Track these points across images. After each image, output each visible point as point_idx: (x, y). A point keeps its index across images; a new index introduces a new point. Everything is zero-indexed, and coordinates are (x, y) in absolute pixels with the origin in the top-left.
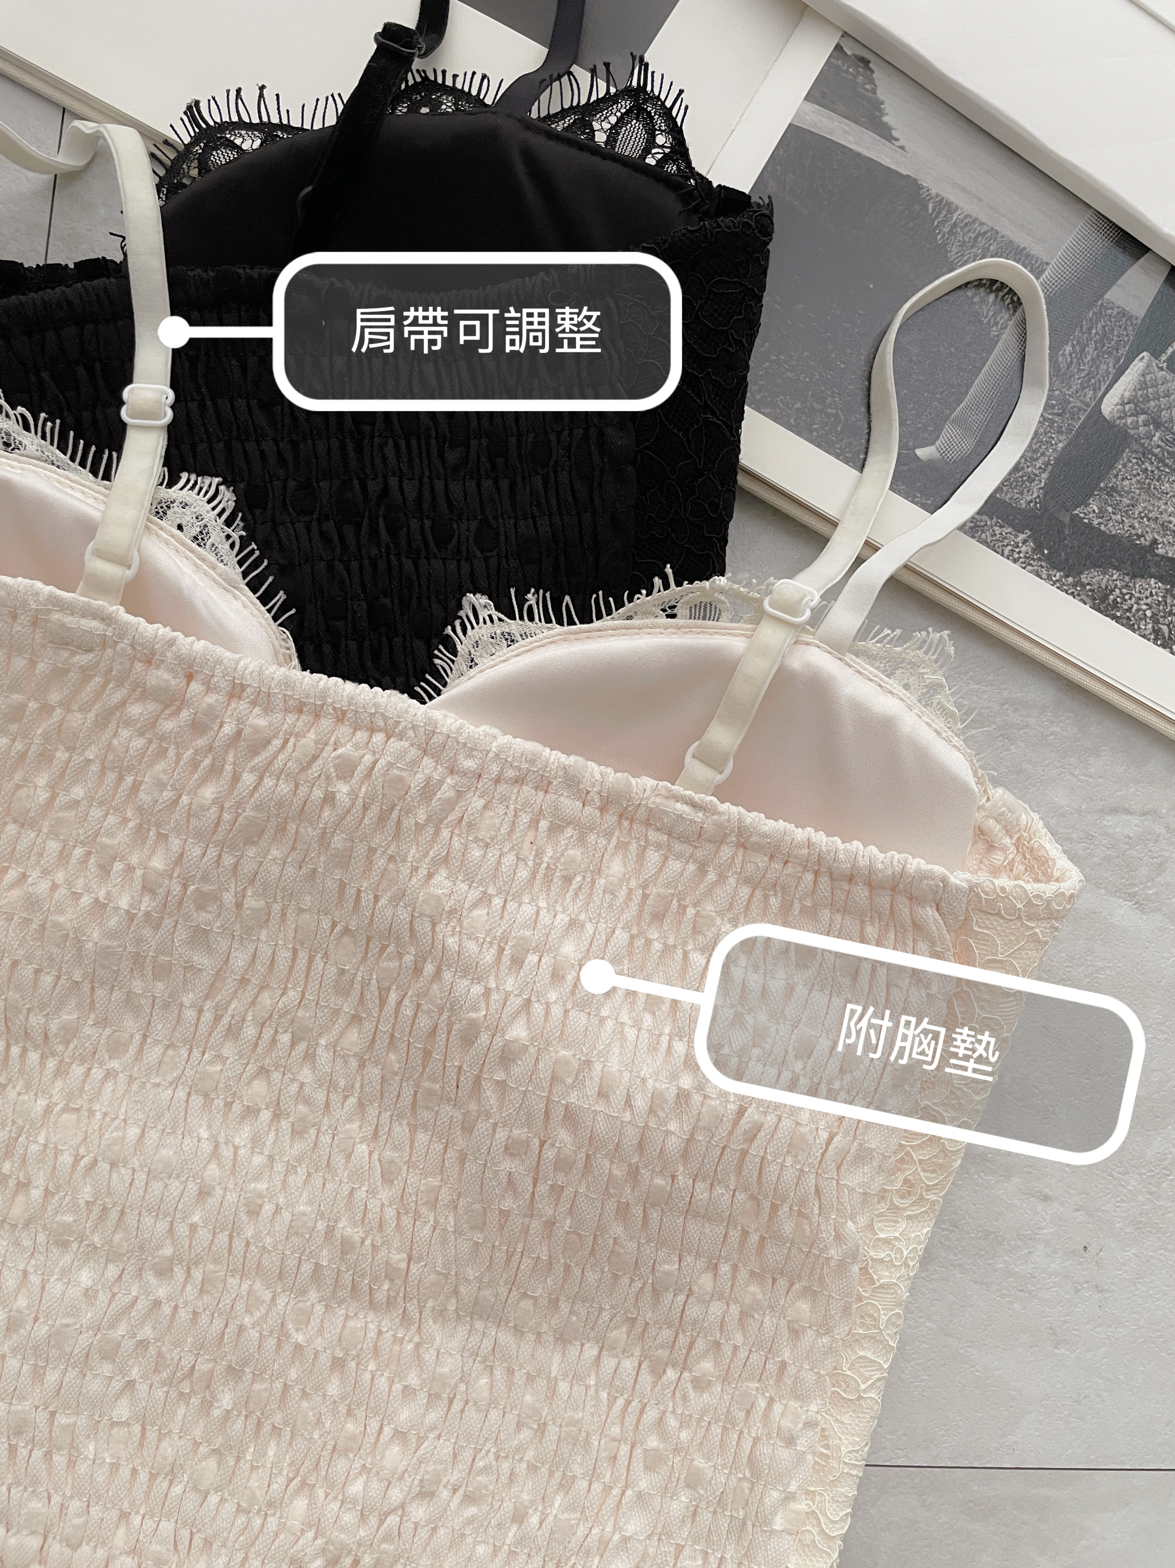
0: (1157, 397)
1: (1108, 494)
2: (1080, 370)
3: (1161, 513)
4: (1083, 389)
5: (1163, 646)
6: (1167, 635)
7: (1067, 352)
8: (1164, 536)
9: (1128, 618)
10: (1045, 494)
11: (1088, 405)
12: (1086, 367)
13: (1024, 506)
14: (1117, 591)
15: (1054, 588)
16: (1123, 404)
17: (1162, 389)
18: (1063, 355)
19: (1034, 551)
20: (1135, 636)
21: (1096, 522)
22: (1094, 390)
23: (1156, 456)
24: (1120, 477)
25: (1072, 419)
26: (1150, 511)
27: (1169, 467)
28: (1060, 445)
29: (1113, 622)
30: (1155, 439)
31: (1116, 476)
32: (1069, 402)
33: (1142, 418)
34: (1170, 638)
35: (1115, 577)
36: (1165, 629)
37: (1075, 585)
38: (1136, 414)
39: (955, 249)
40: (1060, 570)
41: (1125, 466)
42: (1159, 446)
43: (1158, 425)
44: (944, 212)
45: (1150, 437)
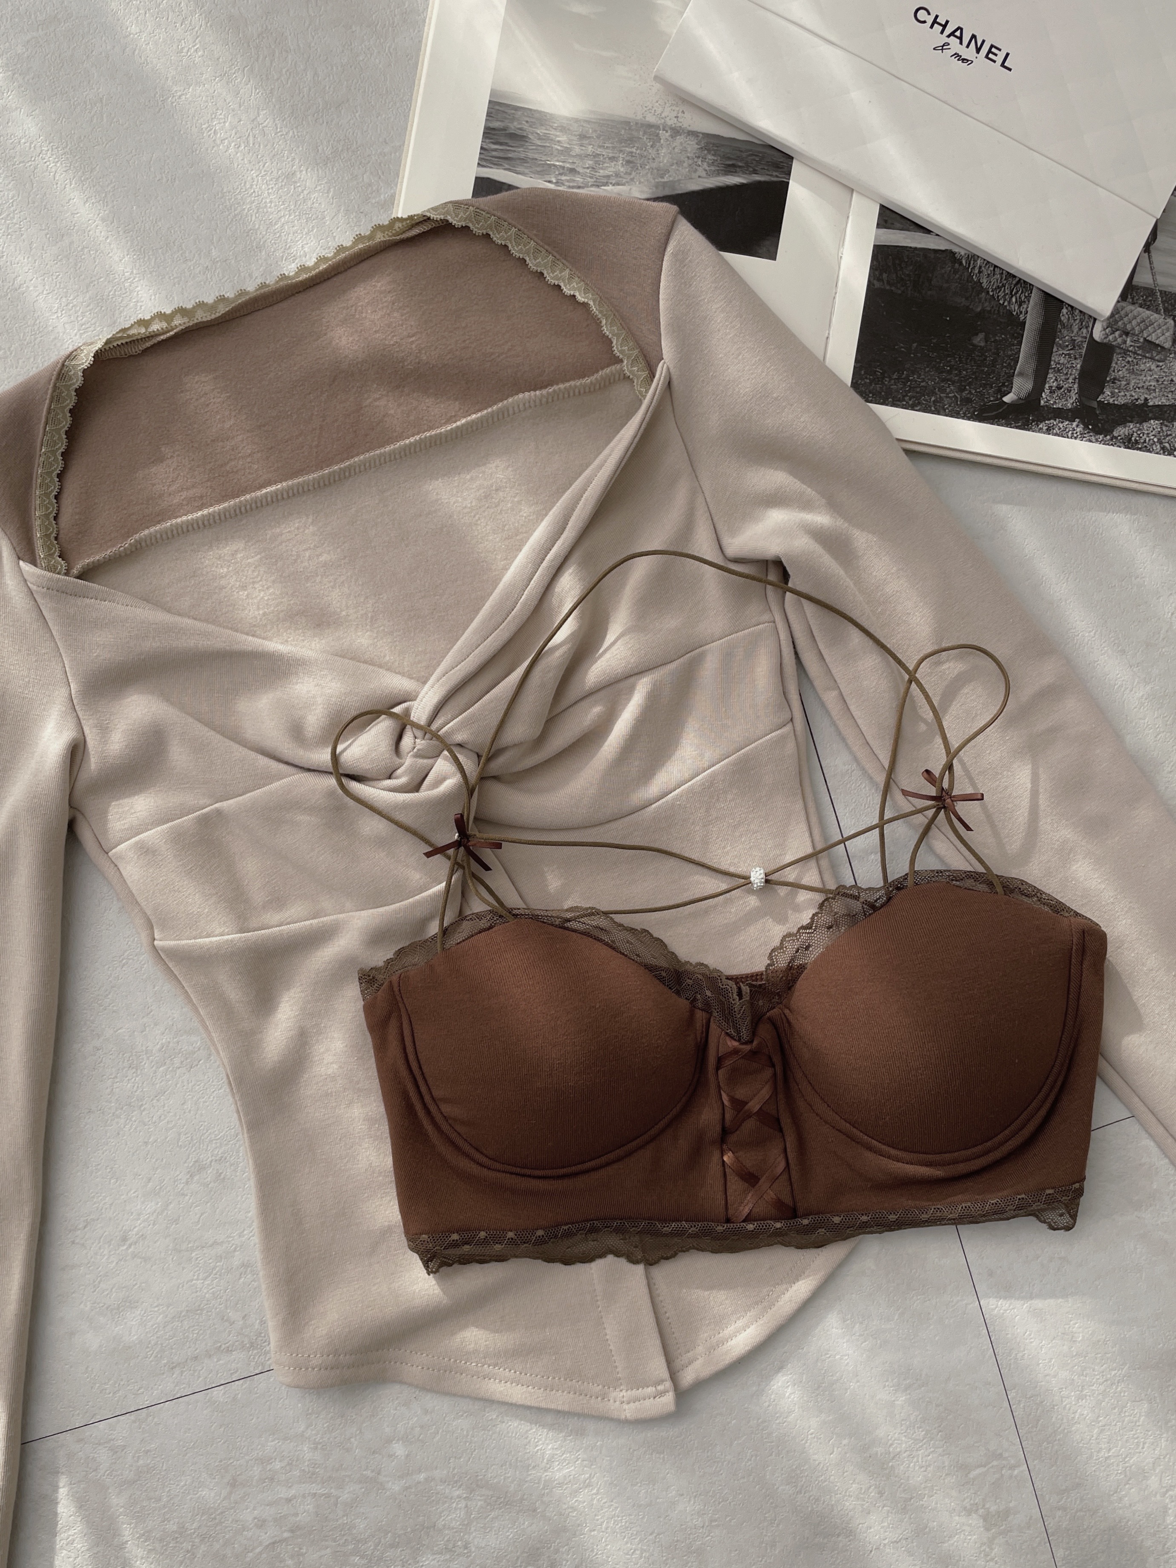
0: (1121, 318)
1: (1113, 383)
2: (1075, 320)
3: (1145, 382)
4: (1080, 329)
5: (1169, 454)
6: (1169, 448)
7: (1065, 313)
8: (1150, 394)
9: (1146, 447)
10: (1079, 396)
11: (1086, 338)
12: (1078, 317)
13: (1070, 407)
14: (1135, 434)
15: (1101, 445)
16: (1105, 330)
17: (1122, 313)
18: (1063, 315)
19: (1084, 429)
20: (1153, 455)
21: (1111, 401)
22: (1087, 328)
23: (1131, 351)
24: (1116, 371)
25: (1080, 349)
26: (1138, 383)
27: (1141, 355)
28: (1079, 366)
29: (1138, 452)
30: (1128, 342)
31: (1114, 371)
32: (1075, 340)
33: (1117, 333)
34: (1171, 449)
35: (1131, 427)
36: (1167, 445)
37: (1112, 440)
38: (1113, 332)
39: (985, 281)
40: (1101, 434)
41: (1116, 363)
42: (1131, 346)
43: (1127, 334)
44: (972, 262)
45: (1125, 342)
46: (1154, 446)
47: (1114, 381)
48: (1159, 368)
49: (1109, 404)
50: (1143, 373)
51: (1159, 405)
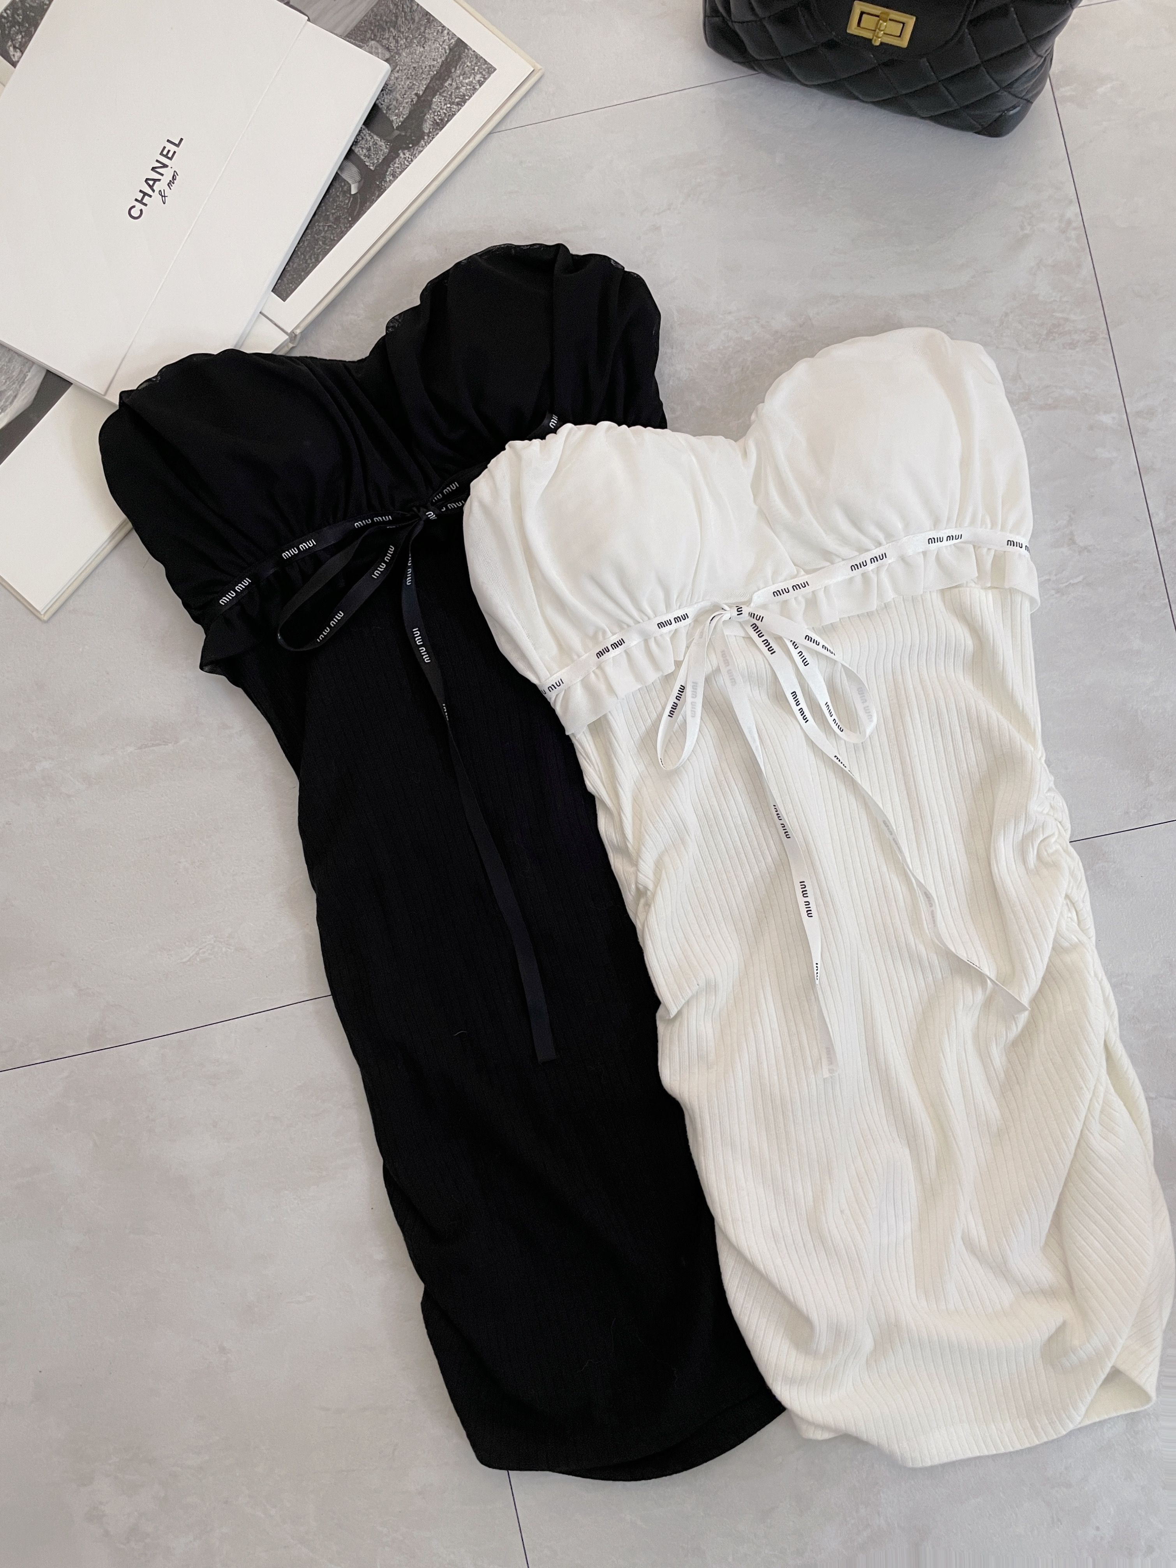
46: (453, 109)
47: (388, 108)
48: (400, 72)
49: (402, 123)
50: (396, 85)
51: (426, 88)
